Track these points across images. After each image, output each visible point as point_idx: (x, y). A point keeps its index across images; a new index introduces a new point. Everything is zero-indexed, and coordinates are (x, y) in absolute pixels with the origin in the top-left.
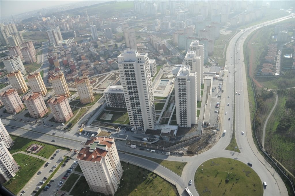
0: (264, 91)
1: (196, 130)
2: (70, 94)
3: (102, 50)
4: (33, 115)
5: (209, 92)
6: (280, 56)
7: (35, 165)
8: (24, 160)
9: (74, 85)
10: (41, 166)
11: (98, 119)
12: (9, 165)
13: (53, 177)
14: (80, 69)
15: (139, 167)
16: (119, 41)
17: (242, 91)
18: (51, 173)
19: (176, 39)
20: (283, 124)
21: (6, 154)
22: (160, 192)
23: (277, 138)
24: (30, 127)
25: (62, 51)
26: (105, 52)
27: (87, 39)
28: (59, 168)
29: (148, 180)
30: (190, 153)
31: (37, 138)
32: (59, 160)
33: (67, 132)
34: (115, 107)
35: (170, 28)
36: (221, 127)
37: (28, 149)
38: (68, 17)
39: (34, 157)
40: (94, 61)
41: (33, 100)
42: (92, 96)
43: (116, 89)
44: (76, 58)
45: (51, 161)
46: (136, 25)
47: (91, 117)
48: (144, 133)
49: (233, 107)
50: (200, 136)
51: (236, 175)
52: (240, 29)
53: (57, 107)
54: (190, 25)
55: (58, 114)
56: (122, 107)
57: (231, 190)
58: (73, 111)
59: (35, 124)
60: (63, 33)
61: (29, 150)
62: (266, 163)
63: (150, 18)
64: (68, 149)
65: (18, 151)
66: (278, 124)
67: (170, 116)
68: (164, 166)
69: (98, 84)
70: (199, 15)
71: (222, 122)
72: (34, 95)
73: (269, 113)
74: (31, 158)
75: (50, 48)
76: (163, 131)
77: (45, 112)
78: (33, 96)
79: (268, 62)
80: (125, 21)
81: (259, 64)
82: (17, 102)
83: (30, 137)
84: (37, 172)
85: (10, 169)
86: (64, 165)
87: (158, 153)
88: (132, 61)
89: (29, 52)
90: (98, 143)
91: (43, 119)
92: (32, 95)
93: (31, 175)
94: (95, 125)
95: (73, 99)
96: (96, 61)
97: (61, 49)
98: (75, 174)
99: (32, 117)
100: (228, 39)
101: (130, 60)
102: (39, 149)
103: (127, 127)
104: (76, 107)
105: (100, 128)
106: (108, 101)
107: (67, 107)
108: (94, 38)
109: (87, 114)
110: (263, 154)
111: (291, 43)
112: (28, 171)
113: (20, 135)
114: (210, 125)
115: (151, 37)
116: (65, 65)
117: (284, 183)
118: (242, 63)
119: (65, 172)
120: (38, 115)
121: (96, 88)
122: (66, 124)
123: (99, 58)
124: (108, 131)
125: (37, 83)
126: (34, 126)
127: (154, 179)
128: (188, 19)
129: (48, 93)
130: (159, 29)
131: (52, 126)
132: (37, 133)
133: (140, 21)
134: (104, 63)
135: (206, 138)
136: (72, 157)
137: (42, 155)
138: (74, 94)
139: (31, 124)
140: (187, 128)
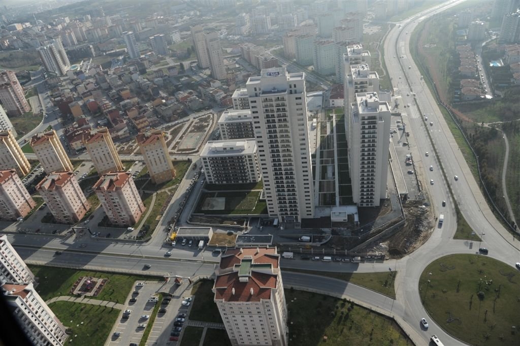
0: (479, 127)
1: (392, 210)
2: (124, 168)
3: (157, 77)
4: (61, 218)
6: (482, 63)
7: (102, 321)
8: (72, 315)
9: (126, 148)
10: (114, 321)
11: (198, 209)
13: (148, 341)
14: (127, 117)
15: (314, 294)
16: (187, 56)
18: (141, 333)
19: (291, 46)
21: (41, 309)
22: (371, 334)
24: (61, 244)
25: (81, 85)
26: (164, 80)
27: (118, 58)
28: (154, 319)
29: (341, 315)
30: (396, 253)
31: (86, 265)
32: (149, 304)
33: (144, 244)
34: (225, 182)
35: (269, 28)
36: (430, 200)
37: (73, 290)
38: (67, 20)
39: (92, 305)
40: (154, 100)
41: (61, 188)
42: (172, 166)
43: (225, 149)
44: (111, 96)
45: (132, 306)
46: (203, 26)
47: (183, 208)
48: (300, 227)
49: (437, 160)
50: (402, 219)
52: (394, 23)
53: (115, 196)
54: (303, 21)
56: (238, 182)
57: (494, 312)
59: (71, 235)
60: (68, 51)
61: (76, 292)
63: (226, 12)
64: (161, 279)
65: (53, 297)
67: (334, 190)
68: (358, 284)
69: (174, 143)
71: (429, 189)
72: (61, 178)
74: (88, 307)
75: (52, 82)
76: (334, 219)
77: (85, 208)
81: (451, 82)
83: (69, 263)
84: (111, 334)
85: (53, 339)
86: (163, 312)
87: (338, 261)
90: (251, 261)
91: (85, 224)
93: (99, 343)
94: (198, 223)
97: (74, 82)
98: (193, 327)
100: (380, 42)
101: (274, 89)
102: (97, 286)
103: (262, 219)
104: (146, 192)
105: (211, 228)
106: (208, 173)
107: (133, 194)
108: (131, 56)
109: (172, 202)
112: (91, 336)
113: (46, 262)
114: (409, 198)
118: (420, 81)
119: (170, 325)
120: (71, 216)
121: (173, 151)
122: (136, 228)
123: (159, 93)
124: (226, 232)
125: (54, 152)
126: (71, 241)
127: (351, 313)
129: (77, 169)
131: (109, 236)
132: (82, 254)
133: (209, 20)
134: (173, 101)
135: (413, 222)
136: (173, 293)
137: (111, 299)
138: (132, 167)
139: (61, 237)
140: (373, 207)
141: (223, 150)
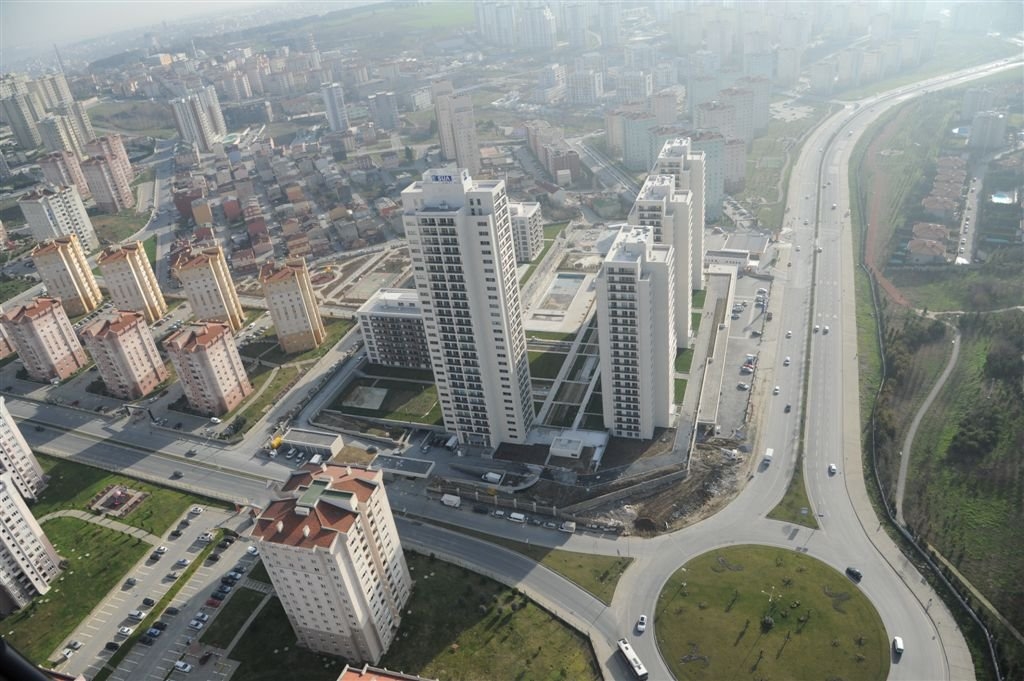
0: (915, 317)
1: (671, 450)
2: (245, 319)
3: (359, 168)
4: (115, 388)
5: (720, 318)
6: (978, 196)
7: (117, 556)
8: (79, 540)
9: (260, 287)
10: (136, 561)
11: (336, 404)
12: (27, 553)
13: (174, 599)
14: (282, 234)
15: (466, 572)
16: (419, 138)
17: (835, 316)
18: (169, 585)
19: (616, 133)
20: (971, 433)
21: (18, 517)
22: (535, 656)
23: (948, 482)
24: (104, 429)
25: (224, 171)
26: (368, 176)
27: (310, 129)
28: (197, 567)
29: (498, 614)
30: (646, 526)
31: (126, 467)
32: (199, 543)
33: (228, 447)
34: (397, 364)
35: (598, 95)
36: (756, 442)
37: (94, 502)
38: (248, 53)
39: (112, 530)
40: (332, 207)
41: (117, 336)
42: (319, 325)
43: (401, 304)
44: (269, 193)
45: (173, 543)
46: (481, 83)
47: (312, 398)
48: (491, 457)
49: (803, 371)
50: (682, 469)
51: (798, 605)
52: (842, 102)
53: (195, 361)
54: (667, 87)
55: (200, 387)
56: (418, 365)
57: (778, 656)
58: (250, 376)
59: (122, 418)
60: (228, 109)
61: (96, 506)
62: (905, 565)
63: (532, 59)
64: (231, 506)
65: (61, 509)
66: (955, 431)
67: (581, 401)
68: (554, 570)
69: (341, 287)
70: (699, 52)
71: (762, 422)
72: (121, 320)
73: (924, 396)
74: (105, 532)
75: (182, 160)
76: (555, 450)
77: (157, 377)
78: (118, 322)
79: (932, 218)
80: (443, 68)
82: (61, 343)
83: (103, 461)
84: (124, 580)
85: (30, 569)
86: (214, 559)
87: (535, 524)
88: (450, 209)
89: (111, 174)
90: (326, 483)
91: (151, 403)
92: (112, 319)
93: (100, 590)
94: (325, 426)
95: (255, 334)
96: (335, 207)
97: (218, 164)
98: (251, 590)
99: (113, 396)
100: (800, 137)
101: (444, 204)
102: (131, 502)
103: (433, 433)
104: (264, 363)
105: (340, 436)
106: (371, 343)
107: (231, 362)
108: (333, 127)
109: (298, 385)
110: (897, 535)
111: (1016, 151)
112: (93, 577)
113: (68, 454)
114: (718, 433)
115: (530, 126)
116: (232, 217)
117: (964, 636)
118: (843, 220)
119: (216, 582)
120: (132, 387)
121: (333, 300)
122: (225, 420)
123: (349, 197)
124: (366, 447)
125: (133, 278)
126: (118, 427)
127: (518, 614)
128: (660, 66)
129: (171, 313)
130: (561, 100)
131: (179, 426)
132: (128, 449)
133: (495, 71)
134: (364, 213)
135: (703, 476)
136: (241, 532)
137: (142, 525)
138: (259, 319)
139: (107, 419)
140: (640, 440)
141: (397, 305)
